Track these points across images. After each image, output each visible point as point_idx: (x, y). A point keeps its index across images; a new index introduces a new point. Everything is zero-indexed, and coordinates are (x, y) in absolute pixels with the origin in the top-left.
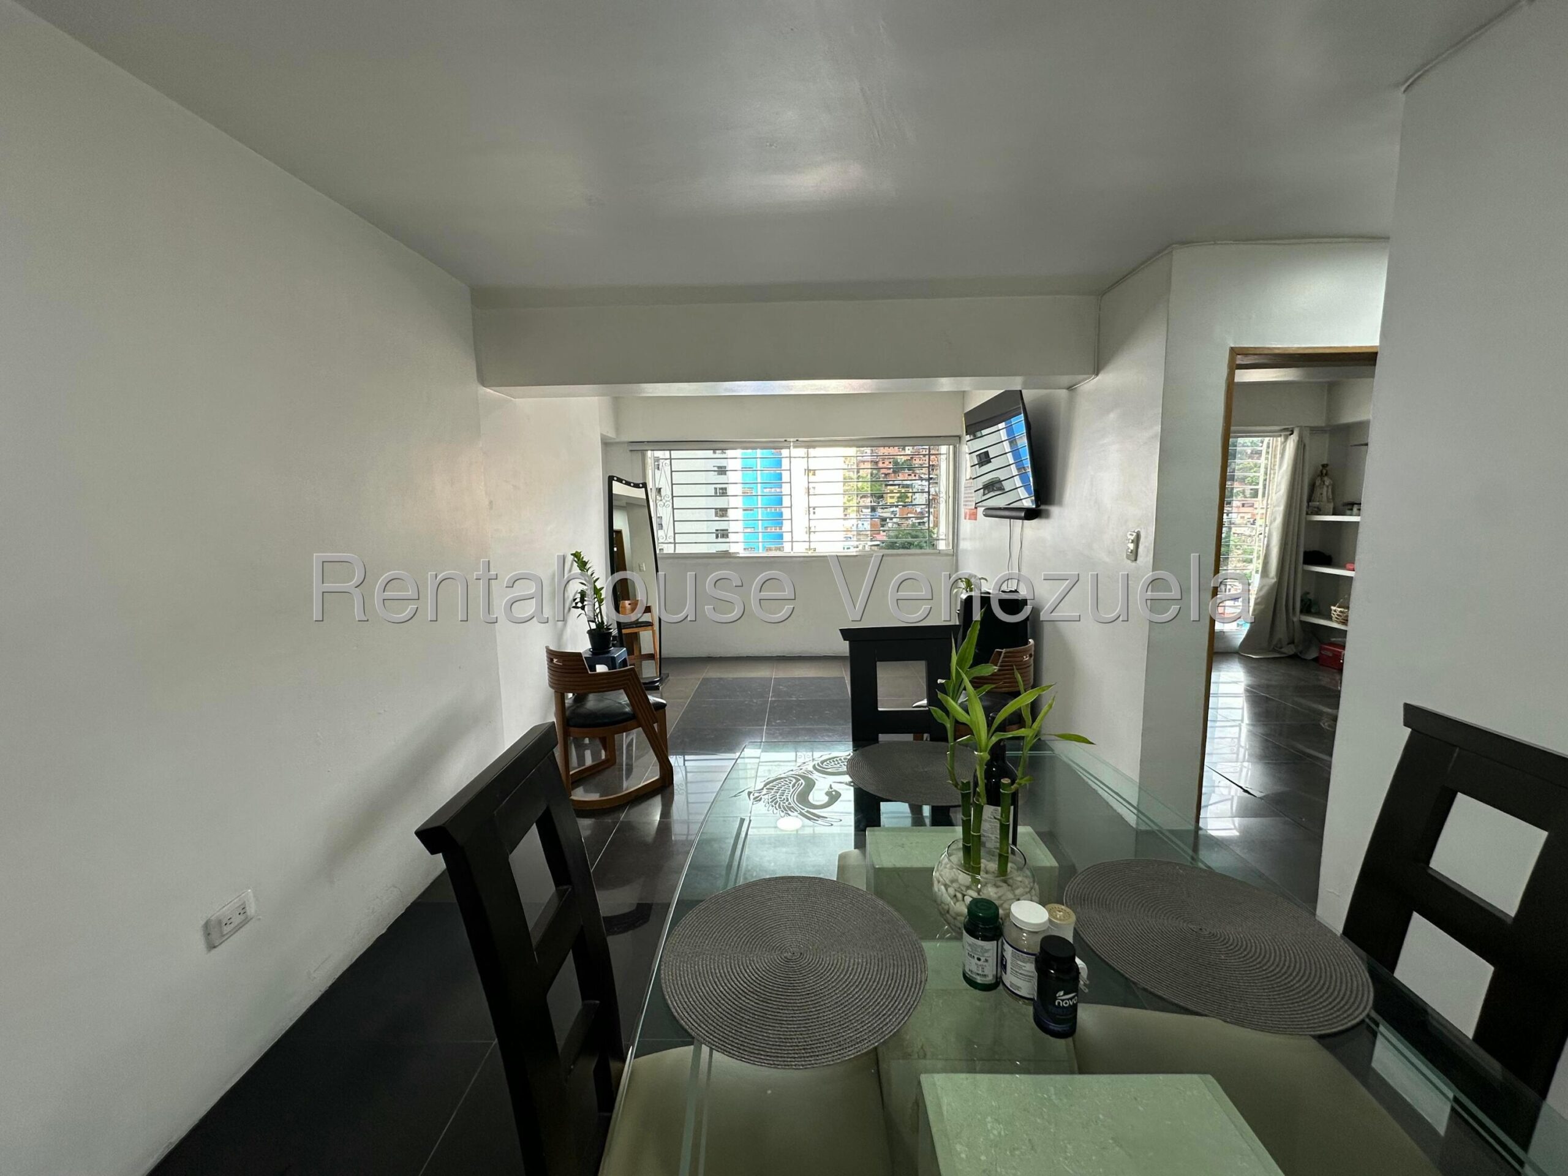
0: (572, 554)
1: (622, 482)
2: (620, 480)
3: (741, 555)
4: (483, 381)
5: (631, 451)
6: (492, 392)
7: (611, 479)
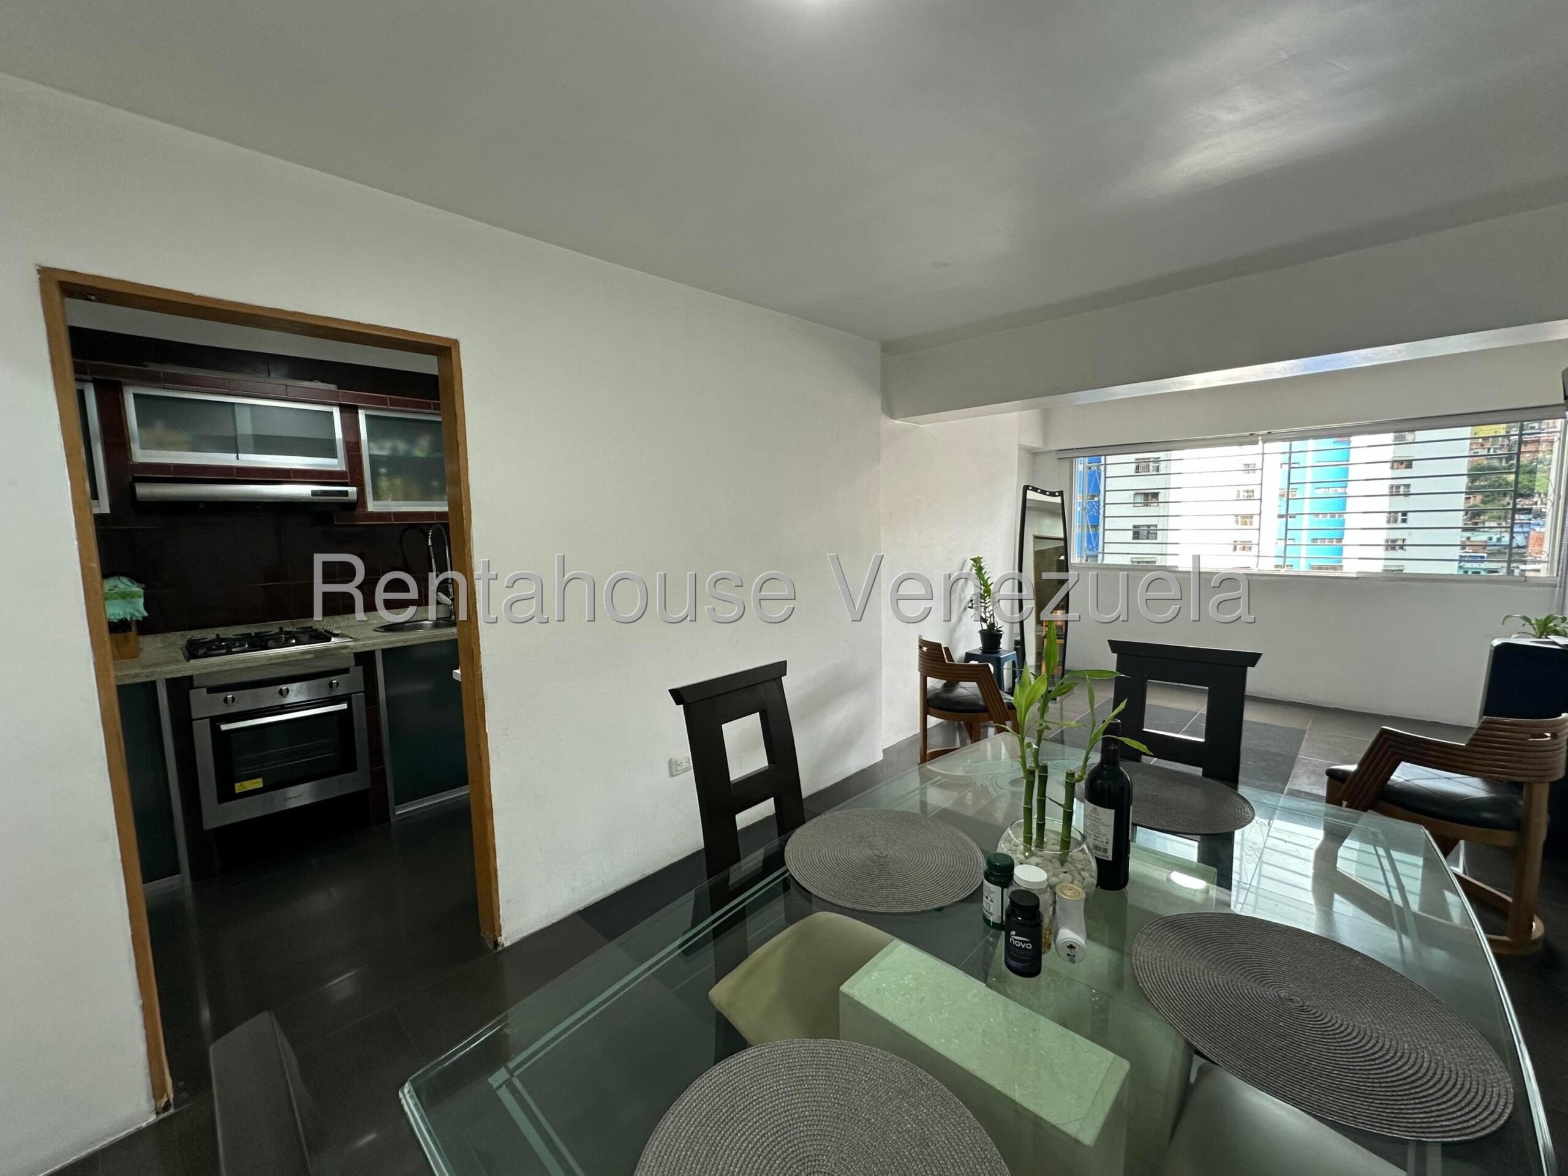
0: (972, 559)
1: (1037, 492)
2: (1035, 489)
3: (1179, 569)
4: (891, 413)
5: (1059, 459)
6: (900, 422)
7: (1026, 488)
